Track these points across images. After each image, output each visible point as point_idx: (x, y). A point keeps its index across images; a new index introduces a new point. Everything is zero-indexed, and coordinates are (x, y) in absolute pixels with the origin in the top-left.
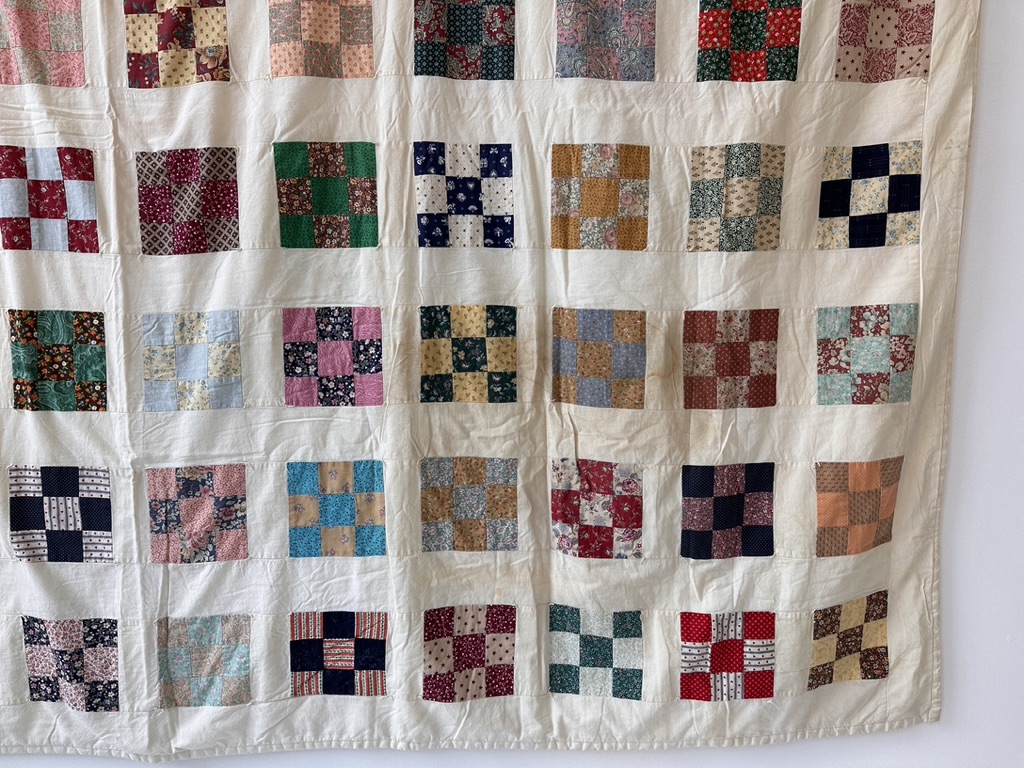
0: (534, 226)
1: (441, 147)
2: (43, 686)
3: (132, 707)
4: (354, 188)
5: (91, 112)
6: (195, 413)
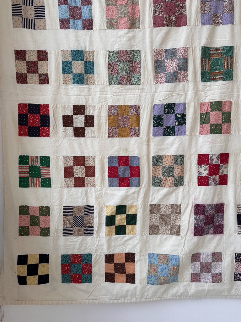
2: (238, 276)
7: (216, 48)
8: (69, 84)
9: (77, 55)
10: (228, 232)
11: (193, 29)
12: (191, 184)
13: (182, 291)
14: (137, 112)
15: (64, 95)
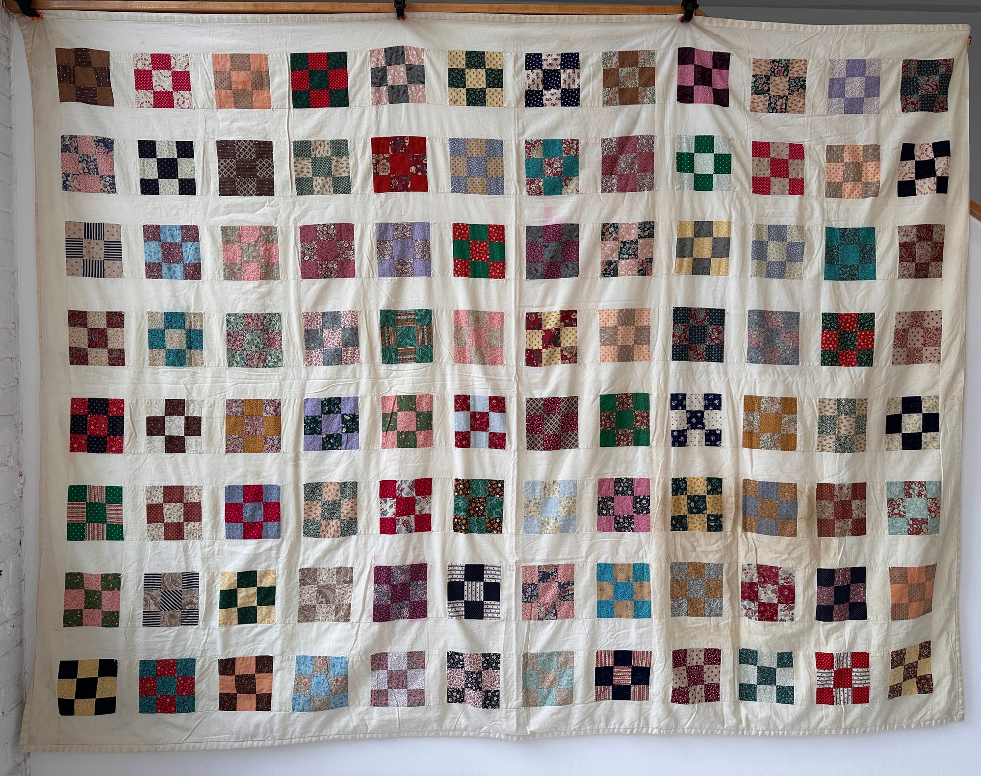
0: (733, 436)
1: (684, 396)
2: (455, 694)
3: (507, 706)
4: (637, 416)
5: (505, 378)
6: (551, 535)
7: (406, 311)
8: (159, 365)
9: (174, 319)
10: (434, 614)
11: (365, 282)
12: (370, 530)
13: (355, 724)
14: (275, 411)
15: (151, 383)
